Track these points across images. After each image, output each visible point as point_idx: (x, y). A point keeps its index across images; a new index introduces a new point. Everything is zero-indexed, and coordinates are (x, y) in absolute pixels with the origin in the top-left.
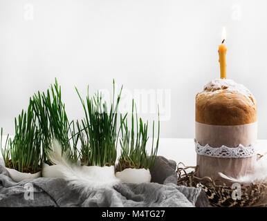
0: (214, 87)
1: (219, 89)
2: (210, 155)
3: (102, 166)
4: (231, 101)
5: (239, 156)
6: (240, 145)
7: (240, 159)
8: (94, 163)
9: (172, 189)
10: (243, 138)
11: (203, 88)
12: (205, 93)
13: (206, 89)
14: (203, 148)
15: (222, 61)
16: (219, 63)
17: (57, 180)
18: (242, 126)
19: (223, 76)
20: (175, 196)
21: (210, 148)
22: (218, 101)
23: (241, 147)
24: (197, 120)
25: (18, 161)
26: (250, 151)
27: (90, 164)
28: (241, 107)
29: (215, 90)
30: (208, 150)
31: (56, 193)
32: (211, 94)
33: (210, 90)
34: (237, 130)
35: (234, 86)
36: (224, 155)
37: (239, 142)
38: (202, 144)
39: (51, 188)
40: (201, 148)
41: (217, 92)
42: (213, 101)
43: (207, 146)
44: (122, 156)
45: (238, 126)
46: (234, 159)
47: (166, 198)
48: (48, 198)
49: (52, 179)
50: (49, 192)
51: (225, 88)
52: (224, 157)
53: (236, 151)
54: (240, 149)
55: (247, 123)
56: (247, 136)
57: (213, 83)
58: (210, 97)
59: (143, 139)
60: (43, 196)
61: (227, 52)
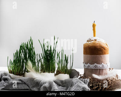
0: (91, 40)
1: (93, 40)
2: (90, 68)
3: (49, 72)
4: (98, 45)
5: (102, 68)
6: (102, 63)
7: (102, 69)
8: (46, 71)
9: (77, 80)
10: (103, 60)
11: (86, 41)
12: (88, 43)
13: (88, 41)
14: (87, 65)
15: (94, 30)
16: (93, 31)
17: (30, 78)
18: (103, 55)
19: (94, 36)
20: (79, 83)
21: (90, 65)
22: (93, 45)
23: (103, 64)
24: (84, 54)
25: (14, 71)
26: (106, 66)
27: (44, 72)
28: (102, 47)
29: (92, 41)
30: (89, 66)
31: (29, 84)
32: (90, 42)
33: (89, 41)
34: (101, 57)
35: (99, 39)
36: (96, 68)
37: (102, 62)
38: (86, 63)
39: (27, 81)
40: (86, 65)
41: (92, 42)
42: (91, 45)
43: (89, 64)
44: (58, 69)
45: (101, 55)
46: (100, 69)
47: (75, 84)
48: (26, 85)
49: (28, 78)
50: (27, 83)
51: (96, 40)
52: (95, 68)
53: (101, 66)
54: (102, 65)
55: (105, 54)
56: (105, 60)
57: (91, 38)
58: (89, 44)
59: (66, 62)
60: (24, 85)
61: (96, 26)
